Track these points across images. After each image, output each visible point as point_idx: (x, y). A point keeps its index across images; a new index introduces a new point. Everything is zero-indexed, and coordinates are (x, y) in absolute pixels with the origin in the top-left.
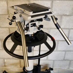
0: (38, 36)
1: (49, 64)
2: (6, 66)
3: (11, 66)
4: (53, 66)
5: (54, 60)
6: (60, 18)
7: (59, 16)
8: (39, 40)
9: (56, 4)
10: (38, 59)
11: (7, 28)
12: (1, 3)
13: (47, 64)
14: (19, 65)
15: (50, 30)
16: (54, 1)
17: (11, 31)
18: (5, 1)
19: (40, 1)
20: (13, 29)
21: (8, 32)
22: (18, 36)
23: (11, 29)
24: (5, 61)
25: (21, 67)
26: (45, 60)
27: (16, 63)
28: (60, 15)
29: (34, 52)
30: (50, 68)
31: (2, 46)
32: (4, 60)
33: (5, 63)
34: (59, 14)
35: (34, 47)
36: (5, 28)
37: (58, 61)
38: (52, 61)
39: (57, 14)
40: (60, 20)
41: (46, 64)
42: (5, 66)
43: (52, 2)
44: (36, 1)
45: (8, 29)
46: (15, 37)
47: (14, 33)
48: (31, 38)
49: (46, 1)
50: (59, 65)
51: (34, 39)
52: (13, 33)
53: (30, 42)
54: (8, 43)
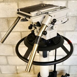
1: (65, 69)
2: (19, 73)
3: (23, 74)
4: (69, 72)
5: (70, 65)
6: (76, 20)
7: (74, 17)
8: (56, 44)
9: (71, 4)
10: (54, 65)
11: (18, 33)
12: (11, 4)
13: (63, 69)
14: (33, 71)
15: (65, 33)
16: (69, 1)
17: (23, 35)
18: (15, 3)
19: (53, 1)
20: (25, 33)
21: (19, 37)
22: (32, 40)
23: (23, 33)
24: (18, 68)
25: (34, 74)
26: (61, 65)
29: (50, 57)
30: (66, 74)
31: (14, 52)
32: (16, 67)
33: (17, 70)
34: (75, 15)
35: (50, 51)
36: (16, 33)
37: (74, 66)
39: (72, 16)
40: (76, 22)
42: (17, 73)
43: (67, 2)
44: (50, 1)
46: (28, 41)
47: (27, 37)
48: (46, 42)
49: (60, 1)
50: (75, 70)
51: (50, 42)
52: (25, 37)
53: (46, 46)
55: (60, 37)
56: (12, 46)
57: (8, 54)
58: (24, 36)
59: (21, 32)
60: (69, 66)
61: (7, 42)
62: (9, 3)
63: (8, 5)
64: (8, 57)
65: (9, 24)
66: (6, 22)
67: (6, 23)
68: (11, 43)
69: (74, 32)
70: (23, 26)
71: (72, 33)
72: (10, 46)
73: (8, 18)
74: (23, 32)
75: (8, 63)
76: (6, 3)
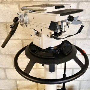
0: (63, 48)
8: (66, 54)
9: (83, 6)
11: (19, 40)
12: (11, 6)
13: (72, 85)
15: (76, 41)
16: (80, 3)
17: (24, 44)
18: (16, 5)
20: (27, 41)
21: (20, 45)
23: (24, 41)
24: (18, 83)
27: (32, 86)
28: (88, 21)
32: (16, 82)
33: (17, 85)
37: (86, 81)
38: (78, 81)
41: (70, 85)
45: (21, 41)
46: (31, 52)
48: (54, 52)
50: (87, 86)
51: (59, 53)
54: (21, 59)
55: (72, 46)
56: (12, 56)
57: (7, 67)
58: (26, 45)
59: (22, 40)
60: (79, 81)
61: (5, 52)
62: (8, 5)
63: (7, 7)
64: (7, 70)
65: (8, 30)
66: (5, 27)
67: (5, 29)
68: (10, 52)
69: (86, 41)
70: (25, 32)
71: (84, 41)
72: (9, 57)
73: (7, 22)
74: (25, 39)
75: (6, 77)
76: (5, 5)
